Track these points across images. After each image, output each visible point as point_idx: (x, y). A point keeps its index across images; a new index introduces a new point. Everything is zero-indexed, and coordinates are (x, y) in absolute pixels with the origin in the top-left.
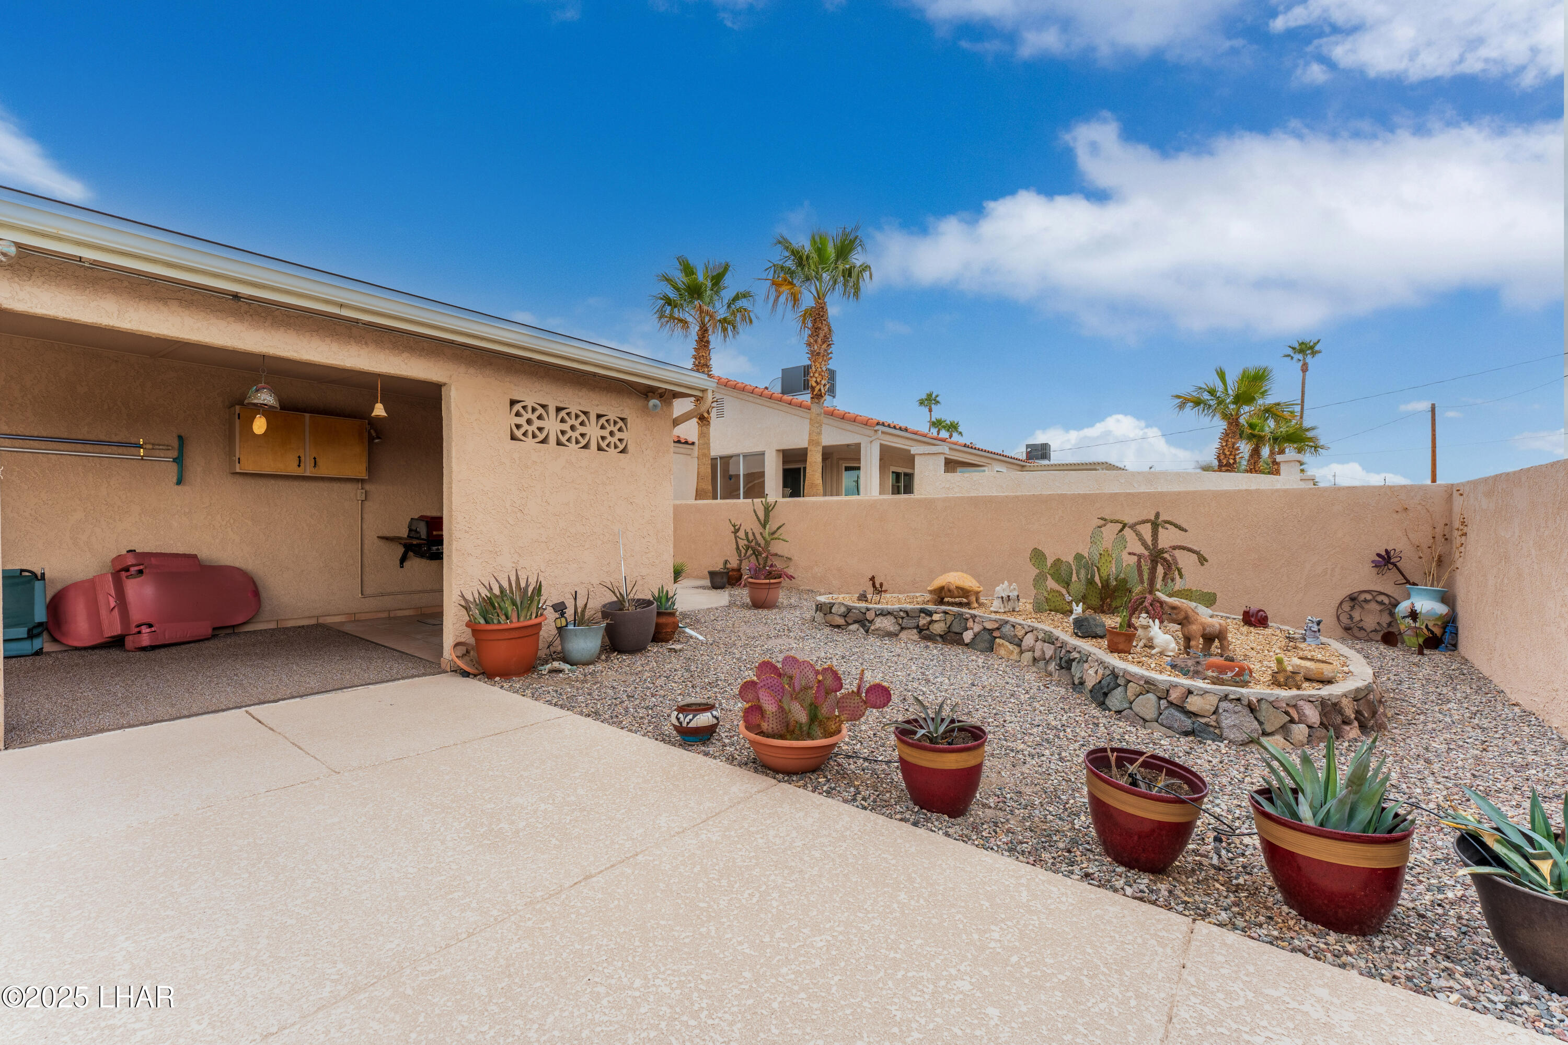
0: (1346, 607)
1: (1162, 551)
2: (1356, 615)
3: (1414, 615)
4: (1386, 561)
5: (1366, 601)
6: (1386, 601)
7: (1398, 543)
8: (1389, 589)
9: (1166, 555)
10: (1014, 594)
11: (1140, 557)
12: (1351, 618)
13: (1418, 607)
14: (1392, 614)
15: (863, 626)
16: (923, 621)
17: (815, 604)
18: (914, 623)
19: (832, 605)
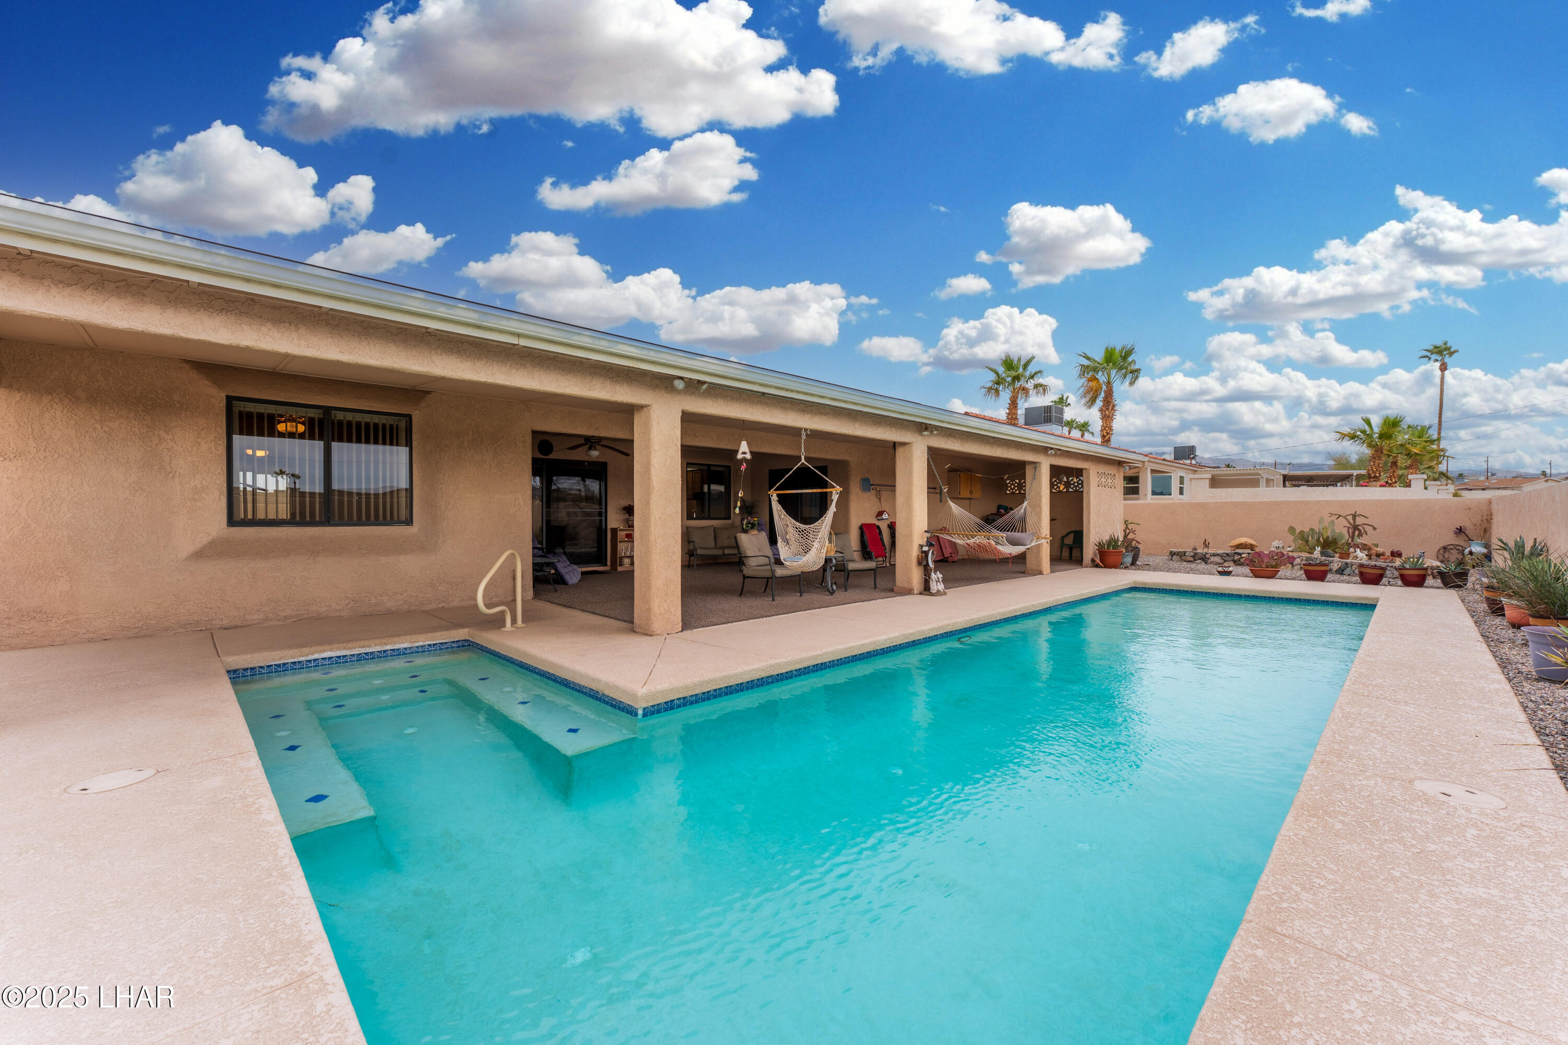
0: (1442, 552)
1: (1358, 525)
2: (1446, 555)
3: (1471, 553)
4: (1460, 531)
5: (1451, 549)
6: (1461, 548)
7: (1466, 523)
8: (1462, 543)
9: (1360, 527)
10: (1281, 546)
11: (1349, 528)
12: (1444, 556)
13: (1473, 550)
14: (1463, 554)
15: (1204, 561)
16: (1237, 557)
17: (1171, 552)
18: (1231, 558)
19: (1185, 553)
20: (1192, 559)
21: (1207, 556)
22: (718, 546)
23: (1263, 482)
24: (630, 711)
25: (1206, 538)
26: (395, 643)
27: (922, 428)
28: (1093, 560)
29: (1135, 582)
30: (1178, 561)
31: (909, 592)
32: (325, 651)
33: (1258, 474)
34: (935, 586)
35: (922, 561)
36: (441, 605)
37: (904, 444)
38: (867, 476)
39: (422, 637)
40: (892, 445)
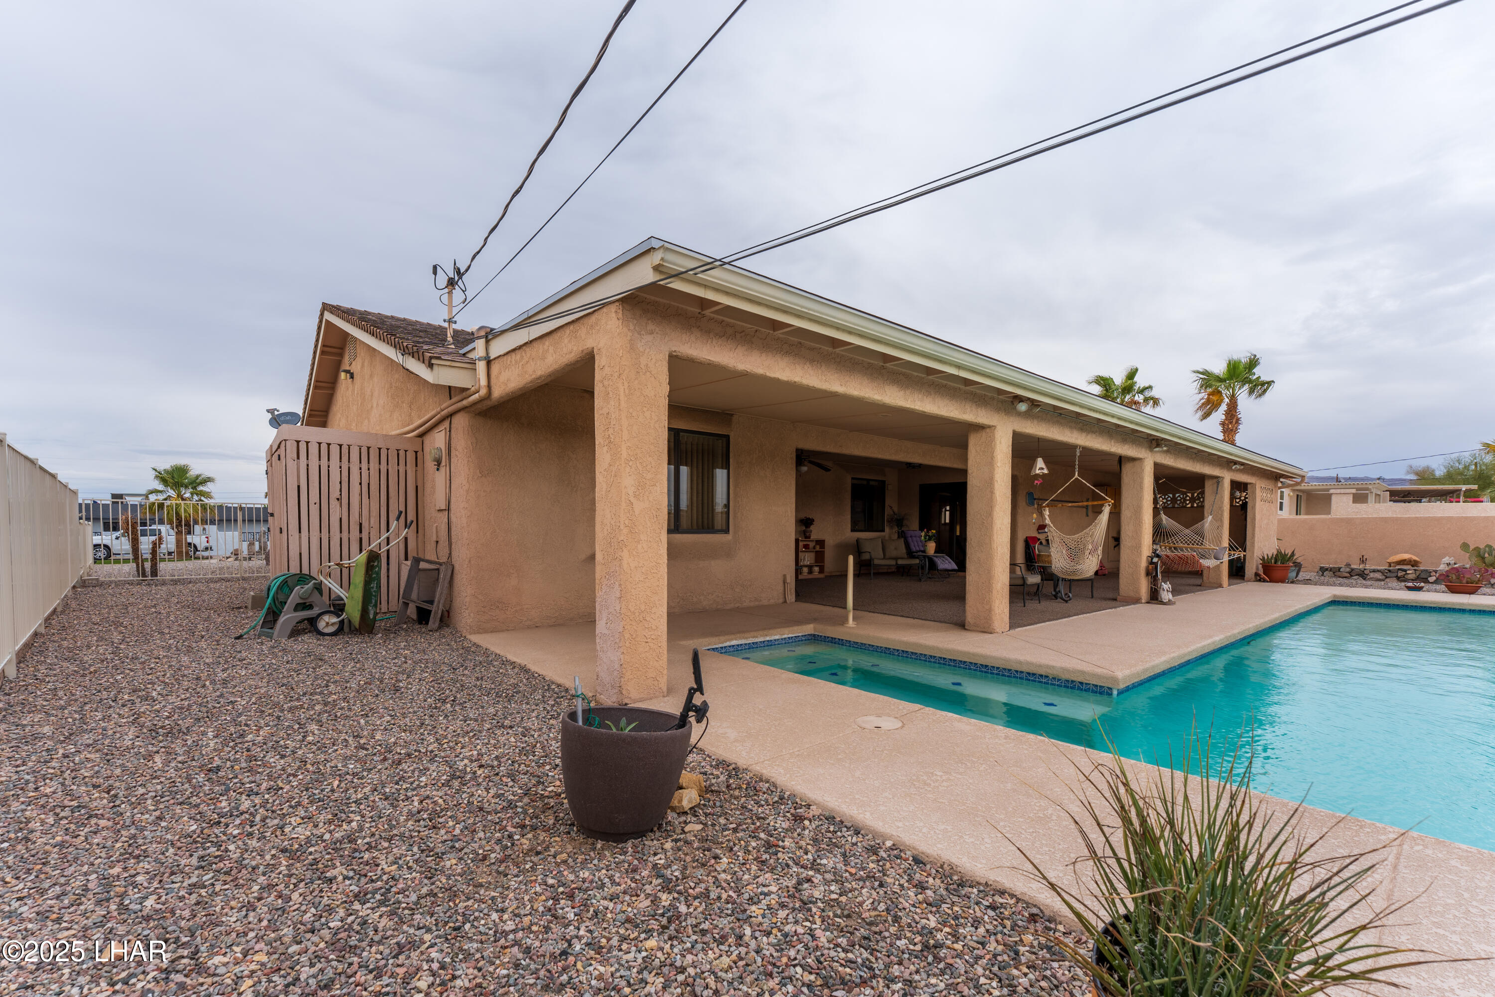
15: (1363, 576)
16: (1400, 574)
17: (1321, 568)
18: (1395, 574)
19: (1339, 569)
20: (1348, 575)
21: (1366, 572)
22: (887, 556)
23: (1371, 498)
24: (1108, 692)
25: (1364, 554)
26: (771, 635)
27: (1154, 442)
28: (1257, 574)
29: (1335, 596)
30: (1331, 577)
31: (1136, 601)
32: (732, 640)
33: (1367, 489)
34: (1166, 596)
35: (1151, 573)
36: (737, 605)
37: (1133, 459)
38: (1031, 490)
39: (786, 630)
40: (1117, 459)
